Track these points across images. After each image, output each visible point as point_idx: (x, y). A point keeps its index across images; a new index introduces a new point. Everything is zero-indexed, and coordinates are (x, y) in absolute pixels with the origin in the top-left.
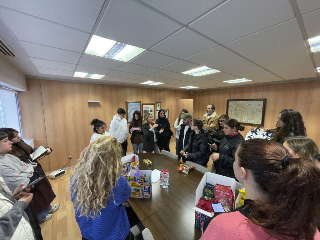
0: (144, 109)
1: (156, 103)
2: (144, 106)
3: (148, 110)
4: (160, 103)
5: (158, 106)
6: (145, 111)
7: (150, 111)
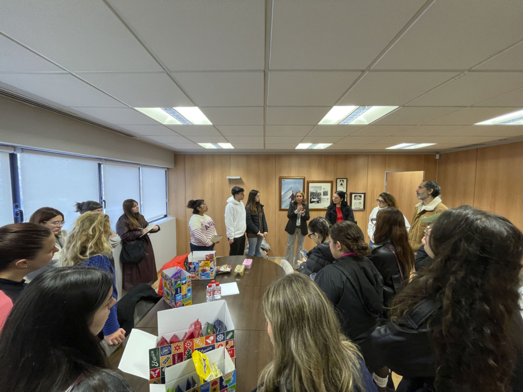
0: (311, 190)
1: (337, 179)
2: (311, 185)
3: (319, 192)
4: (345, 180)
5: (342, 184)
6: (312, 194)
7: (322, 194)
